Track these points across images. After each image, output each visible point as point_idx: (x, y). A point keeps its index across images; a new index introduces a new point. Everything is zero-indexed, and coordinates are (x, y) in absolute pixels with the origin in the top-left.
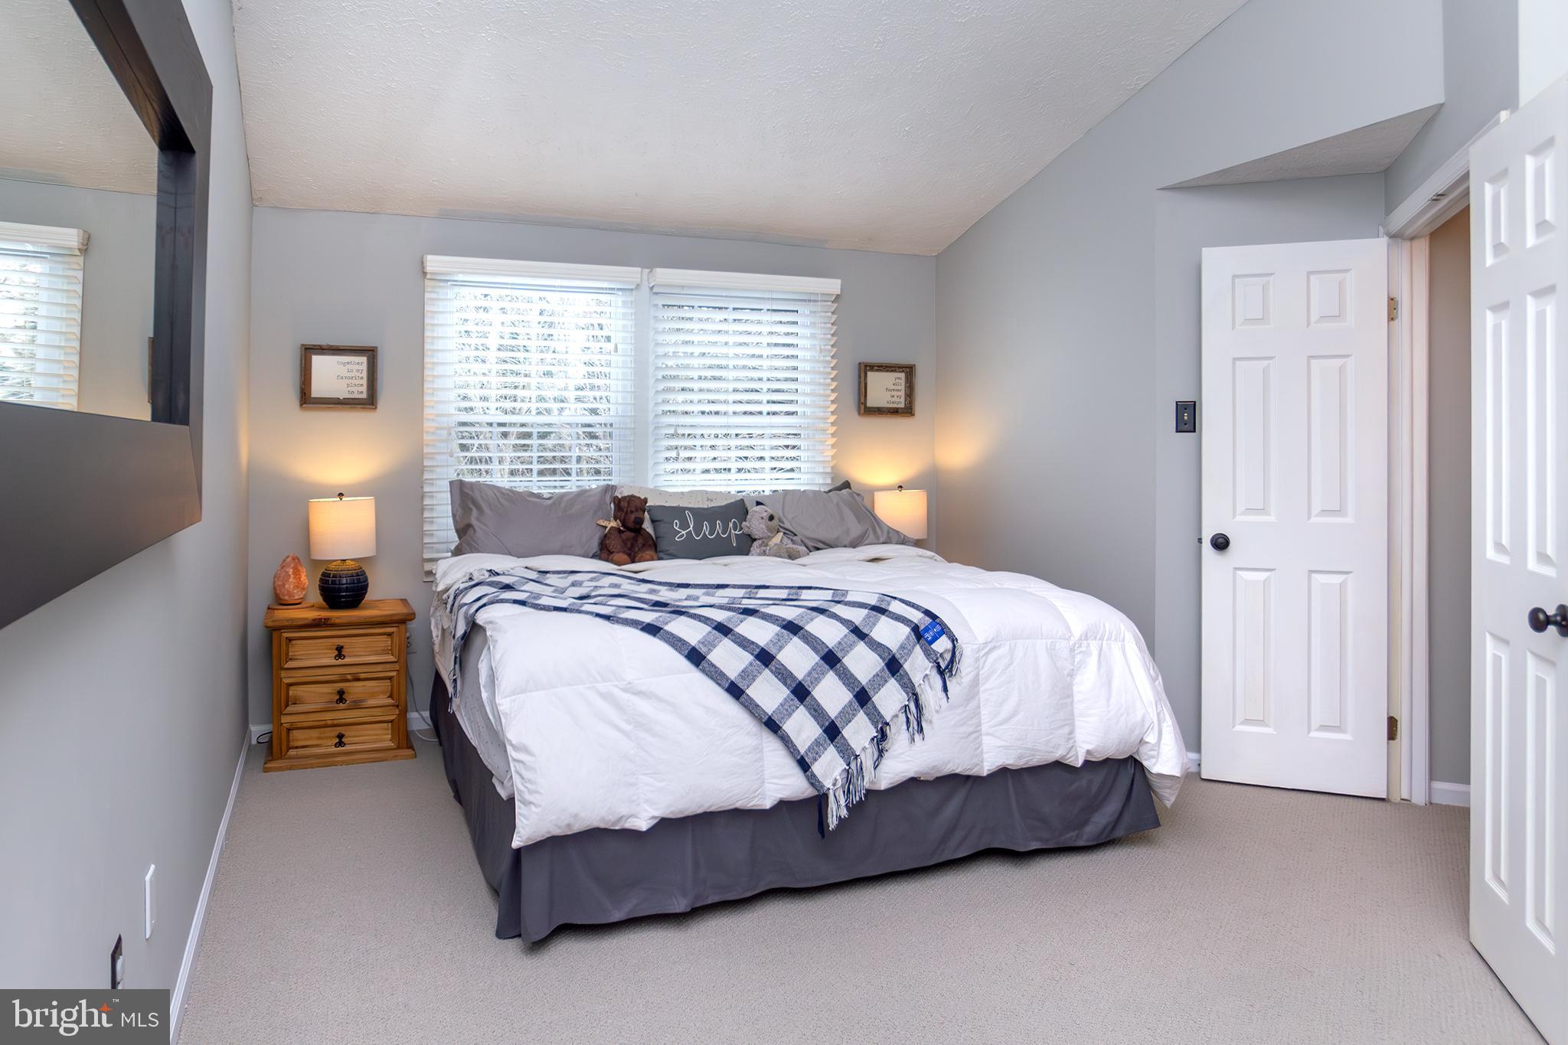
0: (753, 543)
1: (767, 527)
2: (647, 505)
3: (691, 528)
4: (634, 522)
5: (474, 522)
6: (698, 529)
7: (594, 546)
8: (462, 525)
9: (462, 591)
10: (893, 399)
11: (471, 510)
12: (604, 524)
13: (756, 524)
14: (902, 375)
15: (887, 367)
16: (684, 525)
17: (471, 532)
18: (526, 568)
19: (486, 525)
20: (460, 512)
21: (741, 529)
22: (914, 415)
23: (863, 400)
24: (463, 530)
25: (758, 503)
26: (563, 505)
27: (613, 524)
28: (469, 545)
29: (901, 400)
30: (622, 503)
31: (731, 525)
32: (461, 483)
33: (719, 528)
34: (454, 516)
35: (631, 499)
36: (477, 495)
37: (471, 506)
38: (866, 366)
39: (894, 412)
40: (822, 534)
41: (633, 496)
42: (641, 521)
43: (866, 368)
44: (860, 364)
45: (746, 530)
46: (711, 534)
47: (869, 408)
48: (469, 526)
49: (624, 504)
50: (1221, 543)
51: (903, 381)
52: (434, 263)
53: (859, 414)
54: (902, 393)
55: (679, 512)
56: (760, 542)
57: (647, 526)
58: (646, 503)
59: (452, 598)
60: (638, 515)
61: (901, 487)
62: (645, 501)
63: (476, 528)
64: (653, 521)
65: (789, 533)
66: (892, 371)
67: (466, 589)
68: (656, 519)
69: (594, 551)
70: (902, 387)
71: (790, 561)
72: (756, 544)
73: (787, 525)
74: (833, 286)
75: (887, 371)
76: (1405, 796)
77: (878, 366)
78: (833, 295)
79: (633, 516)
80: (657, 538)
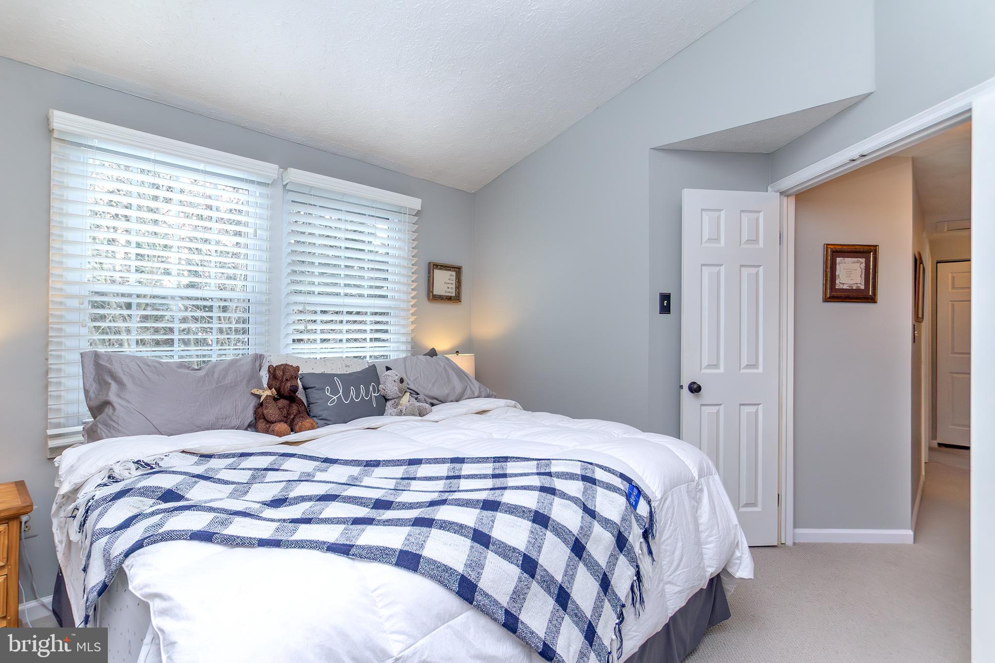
0: (386, 402)
1: (398, 389)
2: (299, 373)
3: (341, 393)
4: (290, 390)
5: (112, 397)
6: (346, 394)
7: (249, 417)
8: (94, 403)
9: (98, 504)
10: (449, 290)
11: (110, 384)
12: (256, 393)
13: (390, 386)
14: (454, 273)
15: (446, 266)
16: (335, 391)
17: (108, 410)
18: (183, 452)
19: (128, 401)
20: (93, 388)
21: (379, 391)
22: (460, 301)
23: (431, 290)
24: (98, 408)
25: (388, 369)
26: (216, 376)
27: (268, 393)
28: (106, 425)
29: (453, 291)
30: (277, 372)
31: (371, 388)
32: (96, 355)
33: (363, 392)
34: (86, 392)
35: (285, 368)
36: (116, 368)
37: (110, 381)
38: (434, 265)
39: (449, 299)
40: (436, 392)
41: (286, 365)
42: (295, 389)
43: (434, 266)
44: (430, 263)
45: (382, 392)
46: (357, 398)
47: (435, 295)
48: (107, 403)
49: (279, 373)
50: (695, 389)
51: (454, 278)
52: (61, 120)
53: (429, 299)
54: (454, 286)
55: (328, 378)
56: (393, 401)
57: (301, 394)
58: (298, 371)
59: (82, 510)
60: (294, 383)
61: (457, 352)
62: (298, 369)
63: (115, 405)
64: (305, 388)
65: (415, 393)
66: (448, 270)
67: (104, 499)
68: (307, 386)
69: (249, 421)
70: (454, 282)
71: (420, 418)
72: (389, 404)
73: (412, 387)
74: (416, 203)
75: (445, 270)
76: (783, 542)
77: (441, 266)
78: (415, 210)
79: (289, 384)
80: (309, 404)
